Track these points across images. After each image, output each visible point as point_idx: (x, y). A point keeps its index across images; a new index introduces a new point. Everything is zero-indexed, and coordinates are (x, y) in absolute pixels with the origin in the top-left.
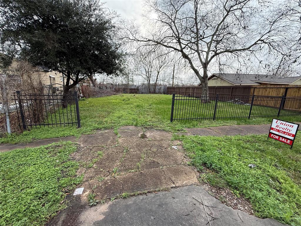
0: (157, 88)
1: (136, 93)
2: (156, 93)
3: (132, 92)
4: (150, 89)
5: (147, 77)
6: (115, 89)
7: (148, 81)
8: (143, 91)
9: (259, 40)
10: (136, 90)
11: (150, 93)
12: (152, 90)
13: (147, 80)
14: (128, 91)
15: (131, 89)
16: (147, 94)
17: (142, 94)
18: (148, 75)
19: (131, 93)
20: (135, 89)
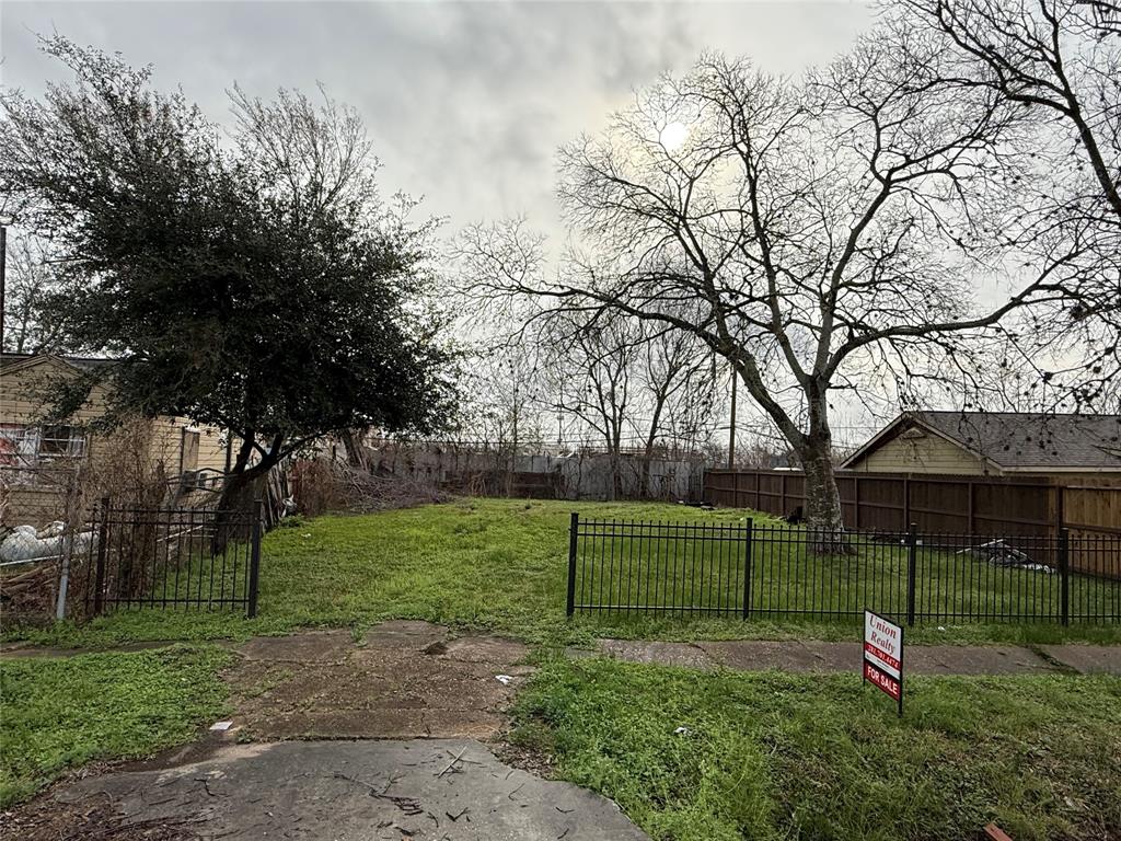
0: (652, 471)
1: (548, 495)
2: (652, 500)
3: (527, 490)
4: (617, 478)
5: (606, 417)
6: (449, 475)
7: (609, 440)
8: (587, 485)
9: (1036, 286)
10: (549, 480)
11: (620, 495)
12: (629, 482)
13: (607, 435)
14: (508, 484)
15: (525, 477)
16: (601, 500)
17: (577, 499)
18: (609, 412)
19: (523, 493)
20: (542, 476)
